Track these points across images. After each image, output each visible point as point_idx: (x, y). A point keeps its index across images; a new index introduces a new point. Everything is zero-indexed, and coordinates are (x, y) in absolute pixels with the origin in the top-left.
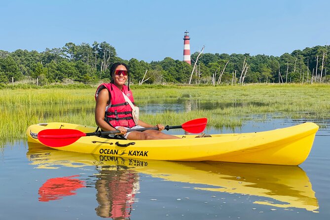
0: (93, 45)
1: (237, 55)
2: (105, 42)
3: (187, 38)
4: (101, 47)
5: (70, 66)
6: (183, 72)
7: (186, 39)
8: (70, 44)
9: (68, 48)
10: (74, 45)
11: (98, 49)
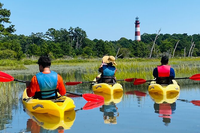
0: (69, 30)
1: (177, 35)
2: (78, 27)
3: (138, 22)
4: (75, 31)
5: (57, 46)
6: (139, 49)
7: (137, 24)
8: (51, 29)
9: (50, 33)
10: (55, 30)
11: (72, 33)
